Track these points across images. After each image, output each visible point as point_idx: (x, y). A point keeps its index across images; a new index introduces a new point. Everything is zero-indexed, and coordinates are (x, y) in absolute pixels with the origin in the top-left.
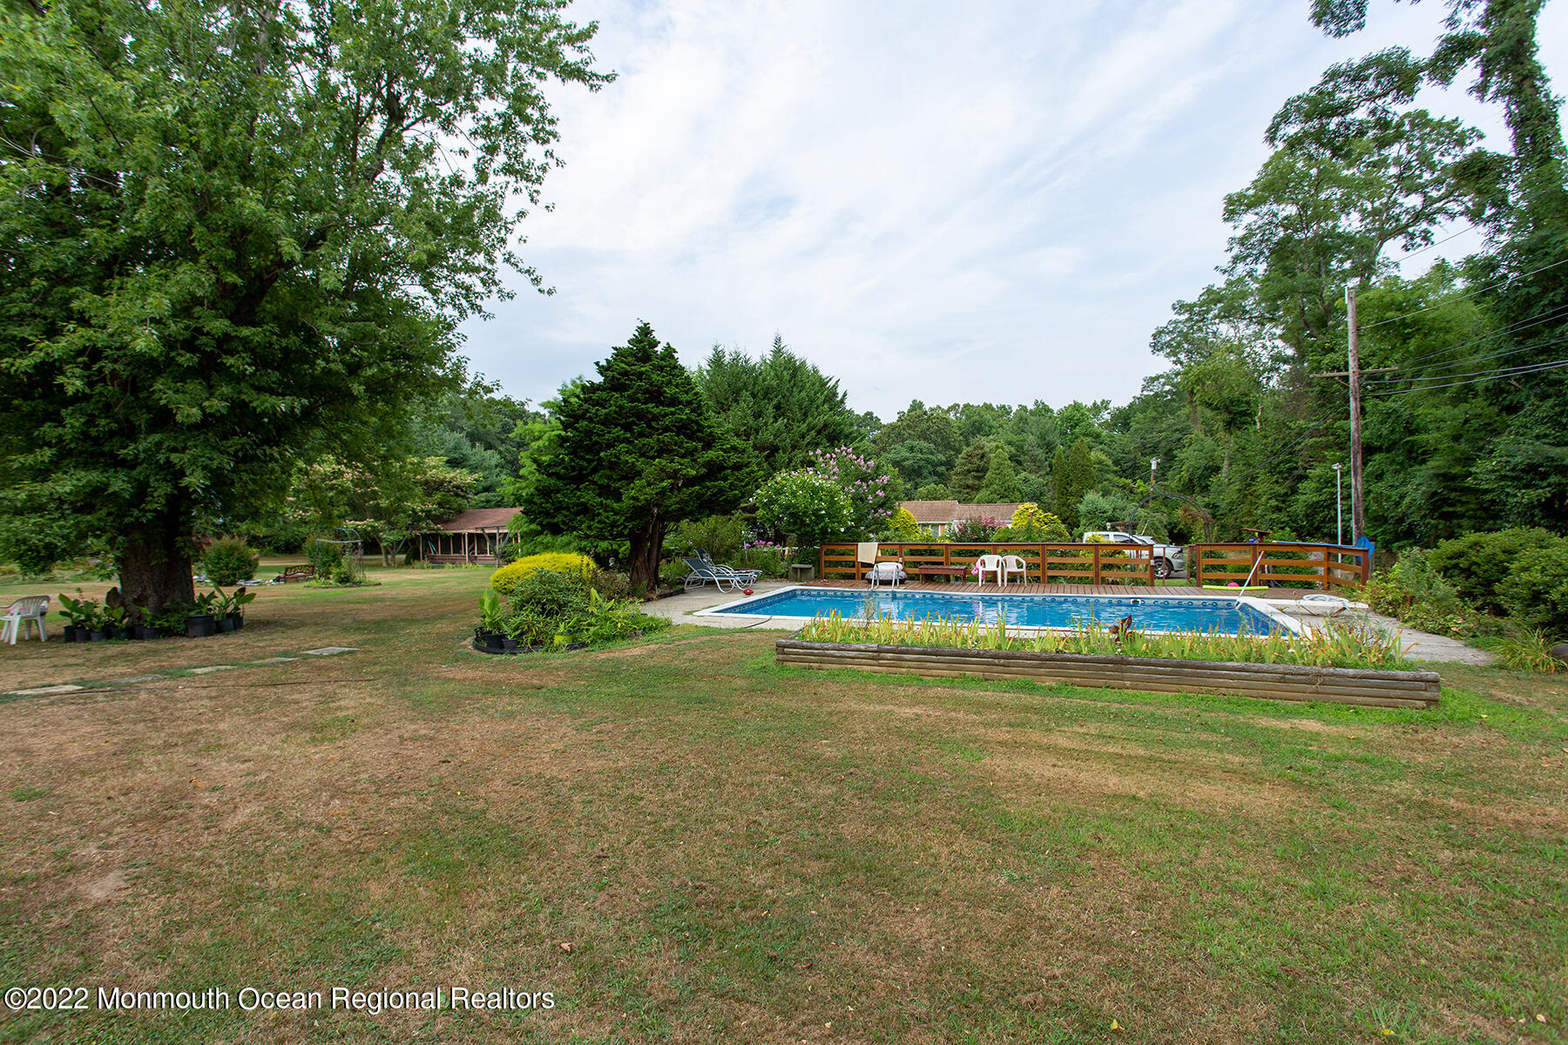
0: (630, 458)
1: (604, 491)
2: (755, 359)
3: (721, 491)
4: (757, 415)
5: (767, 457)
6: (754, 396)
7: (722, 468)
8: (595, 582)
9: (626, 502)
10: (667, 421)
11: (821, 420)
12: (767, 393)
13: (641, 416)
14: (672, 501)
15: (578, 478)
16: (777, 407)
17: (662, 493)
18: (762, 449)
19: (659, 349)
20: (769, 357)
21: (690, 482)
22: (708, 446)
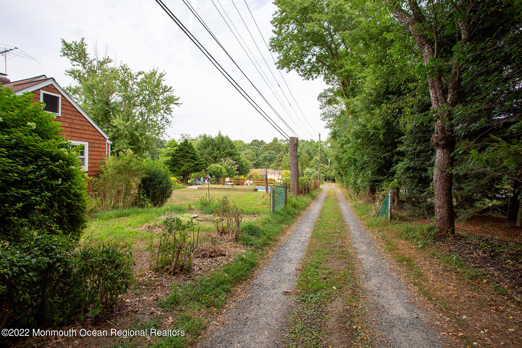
0: (183, 163)
1: (178, 168)
2: (214, 137)
3: (198, 168)
4: (213, 150)
5: (214, 159)
6: (212, 145)
7: (198, 164)
8: (177, 181)
9: (182, 170)
10: (189, 157)
11: (227, 151)
12: (215, 145)
13: (184, 155)
14: (189, 170)
15: (174, 166)
16: (218, 148)
17: (188, 168)
18: (214, 157)
19: (189, 143)
20: (217, 136)
21: (193, 167)
22: (196, 160)
